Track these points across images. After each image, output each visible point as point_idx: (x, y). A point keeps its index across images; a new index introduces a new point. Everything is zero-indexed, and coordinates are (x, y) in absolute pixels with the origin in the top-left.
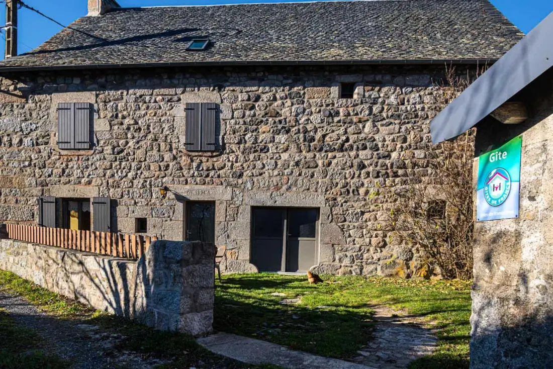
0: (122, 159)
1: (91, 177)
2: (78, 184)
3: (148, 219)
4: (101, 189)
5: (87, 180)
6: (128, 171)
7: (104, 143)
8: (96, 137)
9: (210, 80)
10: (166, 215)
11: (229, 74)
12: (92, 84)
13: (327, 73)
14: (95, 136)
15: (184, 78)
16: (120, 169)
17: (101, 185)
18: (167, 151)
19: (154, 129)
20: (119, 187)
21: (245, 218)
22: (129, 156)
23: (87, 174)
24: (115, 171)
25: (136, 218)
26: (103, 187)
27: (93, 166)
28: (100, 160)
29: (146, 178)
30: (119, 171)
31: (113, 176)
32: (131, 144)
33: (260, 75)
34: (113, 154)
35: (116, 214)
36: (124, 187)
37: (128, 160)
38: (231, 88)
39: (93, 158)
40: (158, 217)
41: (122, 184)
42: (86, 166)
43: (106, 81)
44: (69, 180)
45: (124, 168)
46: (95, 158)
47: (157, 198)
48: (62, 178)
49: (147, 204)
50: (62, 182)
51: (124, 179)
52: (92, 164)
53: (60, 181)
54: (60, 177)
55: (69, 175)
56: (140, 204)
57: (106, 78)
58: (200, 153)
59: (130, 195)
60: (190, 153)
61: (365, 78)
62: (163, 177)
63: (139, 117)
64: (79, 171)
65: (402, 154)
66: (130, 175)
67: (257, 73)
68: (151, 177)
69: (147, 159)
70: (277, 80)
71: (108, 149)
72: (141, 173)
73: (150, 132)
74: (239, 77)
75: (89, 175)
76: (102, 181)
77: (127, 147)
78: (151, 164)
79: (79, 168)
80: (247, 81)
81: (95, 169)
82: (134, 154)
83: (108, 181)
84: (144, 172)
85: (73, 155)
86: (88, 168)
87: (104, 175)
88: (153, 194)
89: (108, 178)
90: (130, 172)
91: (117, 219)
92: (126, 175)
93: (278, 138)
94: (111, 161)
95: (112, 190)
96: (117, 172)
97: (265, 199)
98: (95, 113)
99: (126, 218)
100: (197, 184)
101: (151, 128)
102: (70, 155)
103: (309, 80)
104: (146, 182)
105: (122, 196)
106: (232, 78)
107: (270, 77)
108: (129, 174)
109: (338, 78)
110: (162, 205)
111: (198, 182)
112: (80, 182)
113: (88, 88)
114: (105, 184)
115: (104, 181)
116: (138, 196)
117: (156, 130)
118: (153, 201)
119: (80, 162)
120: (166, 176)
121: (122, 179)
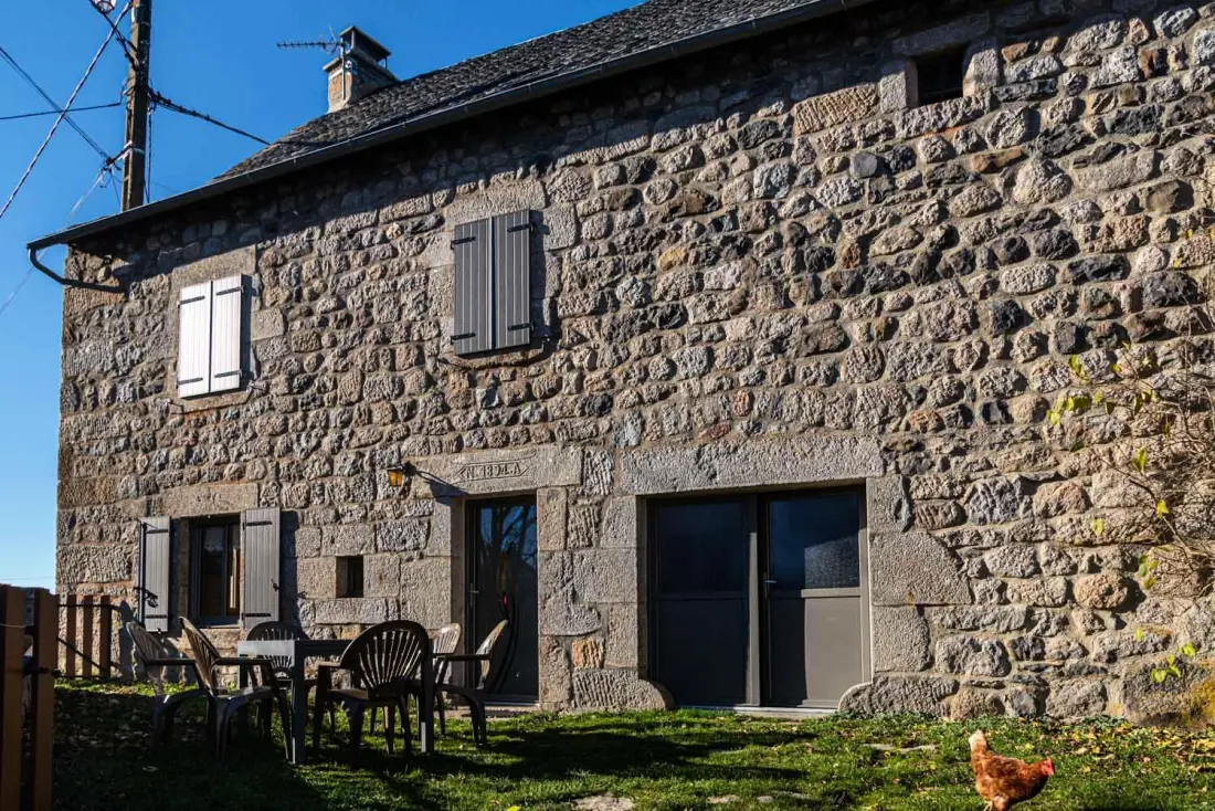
0: (308, 404)
1: (242, 459)
2: (217, 480)
3: (366, 559)
4: (263, 487)
5: (235, 466)
6: (322, 432)
7: (271, 369)
8: (255, 357)
9: (516, 151)
10: (409, 544)
11: (564, 122)
12: (249, 228)
13: (859, 41)
14: (252, 355)
15: (452, 161)
16: (303, 430)
17: (262, 478)
18: (411, 366)
19: (380, 312)
20: (301, 477)
21: (622, 537)
22: (325, 392)
23: (236, 453)
24: (294, 436)
25: (338, 558)
26: (268, 482)
27: (248, 430)
28: (262, 411)
29: (361, 446)
30: (304, 435)
31: (289, 449)
32: (328, 362)
33: (653, 100)
34: (290, 393)
35: (294, 549)
36: (313, 476)
37: (322, 405)
38: (571, 159)
39: (248, 410)
40: (390, 551)
41: (308, 470)
42: (234, 432)
43: (279, 214)
44: (199, 471)
45: (313, 427)
46: (252, 410)
47: (388, 497)
48: (186, 471)
49: (365, 517)
50: (185, 479)
51: (314, 456)
52: (245, 426)
53: (181, 478)
54: (182, 466)
55: (200, 460)
56: (347, 519)
57: (279, 206)
58: (493, 359)
59: (326, 496)
60: (468, 363)
61: (1000, 20)
62: (403, 439)
63: (348, 287)
64: (219, 446)
65: (1175, 250)
66: (326, 444)
67: (642, 97)
68: (374, 443)
69: (364, 395)
70: (702, 102)
71: (279, 384)
72: (352, 434)
73: (372, 322)
74: (592, 123)
75: (240, 455)
76: (265, 467)
77: (319, 371)
78: (373, 407)
79: (218, 439)
80: (614, 127)
81: (251, 439)
82: (335, 386)
83: (278, 464)
84: (358, 430)
85: (208, 409)
86: (238, 437)
87: (271, 452)
88: (379, 488)
89: (279, 456)
90: (326, 434)
91: (296, 564)
92: (319, 444)
93: (711, 276)
94: (286, 412)
95: (286, 487)
96: (299, 437)
97: (678, 471)
98: (253, 298)
99: (316, 560)
100: (485, 447)
101: (374, 311)
102: (202, 411)
103: (803, 76)
104: (362, 455)
105: (308, 501)
106: (574, 131)
107: (679, 99)
108: (326, 441)
109: (900, 45)
110: (401, 515)
111: (490, 440)
112: (221, 475)
113: (242, 239)
114: (271, 473)
115: (269, 467)
116: (342, 497)
117: (385, 313)
118: (378, 507)
119: (220, 425)
120: (408, 435)
121: (307, 456)
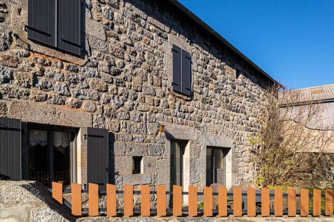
0: (119, 83)
1: (80, 97)
2: (60, 104)
3: (144, 158)
4: (95, 117)
5: (75, 100)
6: (125, 99)
7: (99, 55)
8: (89, 43)
9: (186, 32)
10: (158, 153)
13: (232, 59)
14: (86, 41)
16: (116, 94)
17: (94, 112)
18: (158, 86)
19: (149, 58)
20: (116, 117)
21: (204, 156)
22: (126, 81)
23: (76, 92)
24: (111, 96)
25: (134, 157)
26: (97, 115)
27: (84, 83)
28: (94, 76)
29: (142, 111)
30: (116, 97)
31: (109, 101)
32: (128, 66)
34: (109, 73)
35: (113, 152)
36: (122, 118)
37: (125, 86)
39: (84, 71)
40: (152, 155)
41: (119, 114)
42: (75, 80)
44: (47, 95)
45: (121, 95)
46: (87, 72)
47: (152, 134)
48: (32, 90)
49: (143, 141)
50: (31, 96)
51: (121, 108)
52: (83, 80)
53: (28, 94)
54: (29, 86)
55: (46, 88)
56: (137, 140)
58: (181, 96)
59: (128, 129)
60: (175, 94)
61: (243, 70)
62: (156, 113)
63: (135, 39)
64: (63, 85)
66: (128, 104)
68: (147, 111)
69: (143, 90)
70: (216, 53)
71: (104, 65)
72: (138, 105)
73: (145, 61)
74: (200, 39)
75: (78, 94)
76: (96, 106)
77: (124, 69)
78: (146, 96)
79: (62, 79)
80: (204, 45)
81: (86, 88)
82: (131, 81)
83: (103, 107)
84: (140, 104)
85: (53, 57)
86: (76, 83)
87: (99, 99)
88: (148, 130)
89: (104, 103)
90: (127, 100)
91: (114, 158)
92: (123, 105)
93: (216, 96)
94: (107, 82)
95: (107, 120)
96: (113, 98)
97: (212, 141)
98: (87, 10)
99: (123, 157)
100: (179, 124)
101: (146, 56)
102: (47, 56)
103: (227, 60)
104: (142, 115)
105: (119, 130)
106: (197, 38)
108: (126, 103)
109: (236, 65)
110: (156, 142)
111: (180, 122)
112: (63, 102)
114: (99, 111)
115: (98, 107)
116: (135, 131)
117: (150, 60)
118: (148, 138)
119: (64, 71)
120: (157, 112)
121: (118, 108)
